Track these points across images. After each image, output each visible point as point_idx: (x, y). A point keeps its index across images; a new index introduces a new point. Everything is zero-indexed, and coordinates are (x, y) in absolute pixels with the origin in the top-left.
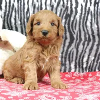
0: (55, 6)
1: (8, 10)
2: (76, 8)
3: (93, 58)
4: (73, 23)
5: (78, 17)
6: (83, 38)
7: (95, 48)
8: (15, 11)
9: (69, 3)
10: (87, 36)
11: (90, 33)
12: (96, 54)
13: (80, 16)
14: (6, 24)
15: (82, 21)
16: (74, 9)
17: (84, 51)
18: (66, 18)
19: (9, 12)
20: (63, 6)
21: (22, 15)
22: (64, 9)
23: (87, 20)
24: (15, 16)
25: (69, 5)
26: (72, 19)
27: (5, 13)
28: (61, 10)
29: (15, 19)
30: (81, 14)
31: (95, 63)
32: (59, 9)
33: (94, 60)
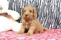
0: (32, 2)
1: (11, 2)
2: (40, 3)
3: (46, 24)
4: (38, 9)
5: (41, 7)
6: (42, 15)
7: (47, 20)
8: (14, 3)
9: (38, 1)
10: (44, 15)
11: (45, 13)
12: (47, 22)
13: (42, 7)
14: (10, 8)
15: (42, 8)
16: (39, 4)
17: (42, 21)
18: (36, 7)
19: (11, 3)
20: (35, 2)
21: (17, 5)
22: (35, 3)
23: (44, 8)
24: (14, 5)
25: (37, 2)
26: (38, 7)
27: (10, 3)
28: (34, 3)
29: (14, 6)
30: (42, 6)
31: (47, 26)
32: (33, 3)
33: (46, 25)
